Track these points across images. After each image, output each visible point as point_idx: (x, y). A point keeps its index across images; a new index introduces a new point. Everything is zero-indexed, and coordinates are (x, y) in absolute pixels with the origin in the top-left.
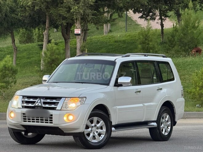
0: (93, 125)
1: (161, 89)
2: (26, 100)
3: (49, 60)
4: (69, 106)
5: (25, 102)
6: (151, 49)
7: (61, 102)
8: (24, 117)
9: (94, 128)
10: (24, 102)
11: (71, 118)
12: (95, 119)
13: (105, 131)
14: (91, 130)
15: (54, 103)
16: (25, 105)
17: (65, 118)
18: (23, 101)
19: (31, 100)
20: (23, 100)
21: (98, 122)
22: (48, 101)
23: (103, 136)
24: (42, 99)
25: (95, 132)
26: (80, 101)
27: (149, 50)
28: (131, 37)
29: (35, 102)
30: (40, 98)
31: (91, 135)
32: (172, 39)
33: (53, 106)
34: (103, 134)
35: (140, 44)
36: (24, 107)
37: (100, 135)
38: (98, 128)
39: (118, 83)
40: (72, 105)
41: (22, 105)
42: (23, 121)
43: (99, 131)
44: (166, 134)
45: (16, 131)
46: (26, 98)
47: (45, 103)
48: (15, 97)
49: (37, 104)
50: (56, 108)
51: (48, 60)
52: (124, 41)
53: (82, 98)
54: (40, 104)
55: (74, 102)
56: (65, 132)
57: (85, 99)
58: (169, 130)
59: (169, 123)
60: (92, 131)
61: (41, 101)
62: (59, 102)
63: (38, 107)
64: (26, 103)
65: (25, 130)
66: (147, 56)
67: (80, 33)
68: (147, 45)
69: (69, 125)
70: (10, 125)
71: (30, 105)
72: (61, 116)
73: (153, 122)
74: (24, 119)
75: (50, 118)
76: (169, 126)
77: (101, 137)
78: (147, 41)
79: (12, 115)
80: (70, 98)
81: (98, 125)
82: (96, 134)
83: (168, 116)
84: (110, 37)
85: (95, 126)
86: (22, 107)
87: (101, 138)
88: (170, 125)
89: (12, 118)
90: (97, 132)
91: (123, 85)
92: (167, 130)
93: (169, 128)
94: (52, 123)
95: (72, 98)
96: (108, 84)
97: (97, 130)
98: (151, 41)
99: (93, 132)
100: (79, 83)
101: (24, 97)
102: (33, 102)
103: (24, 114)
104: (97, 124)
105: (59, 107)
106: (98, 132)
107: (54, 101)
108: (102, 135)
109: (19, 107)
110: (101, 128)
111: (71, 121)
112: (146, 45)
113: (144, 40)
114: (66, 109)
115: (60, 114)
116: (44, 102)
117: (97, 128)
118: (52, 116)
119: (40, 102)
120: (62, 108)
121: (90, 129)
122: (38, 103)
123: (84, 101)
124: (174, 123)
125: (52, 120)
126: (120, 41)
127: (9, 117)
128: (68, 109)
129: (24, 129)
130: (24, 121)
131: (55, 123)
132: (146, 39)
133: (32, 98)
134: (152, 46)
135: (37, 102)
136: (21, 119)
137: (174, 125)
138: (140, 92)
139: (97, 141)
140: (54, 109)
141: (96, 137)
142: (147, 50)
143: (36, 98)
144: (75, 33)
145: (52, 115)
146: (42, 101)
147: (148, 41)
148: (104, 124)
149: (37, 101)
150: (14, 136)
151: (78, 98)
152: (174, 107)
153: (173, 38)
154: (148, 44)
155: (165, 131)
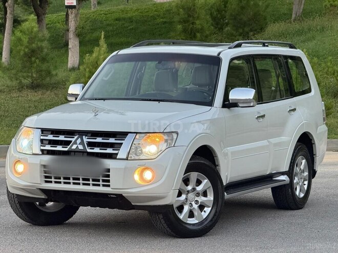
0: (189, 188)
1: (294, 110)
2: (50, 137)
3: (26, 50)
4: (144, 150)
5: (47, 142)
6: (198, 32)
7: (126, 143)
8: (45, 173)
9: (191, 195)
10: (44, 142)
11: (148, 175)
12: (194, 176)
13: (212, 199)
14: (186, 199)
15: (111, 145)
16: (48, 147)
17: (136, 177)
18: (42, 141)
19: (62, 138)
20: (42, 138)
21: (199, 182)
22: (99, 140)
23: (208, 210)
24: (84, 137)
25: (193, 203)
26: (166, 141)
27: (195, 34)
28: (141, 13)
29: (71, 141)
30: (81, 133)
31: (186, 209)
32: (219, 15)
33: (109, 151)
34: (209, 207)
35: (180, 22)
36: (45, 152)
37: (201, 207)
38: (198, 195)
39: (229, 101)
40: (150, 149)
41: (42, 148)
42: (44, 182)
43: (201, 199)
44: (302, 195)
45: (26, 200)
46: (50, 133)
47: (91, 145)
48: (23, 130)
49: (74, 147)
50: (117, 154)
51: (24, 50)
52: (130, 18)
53: (170, 135)
54: (81, 147)
55: (154, 142)
56: (133, 204)
57: (175, 136)
58: (306, 187)
59: (306, 174)
60: (187, 201)
61: (82, 140)
62: (122, 144)
63: (76, 153)
64: (49, 144)
65: (47, 198)
66: (267, 46)
67: (75, 4)
68: (191, 26)
69: (145, 190)
70: (14, 188)
71: (59, 148)
72: (129, 172)
73: (283, 173)
74: (46, 177)
75: (103, 177)
76: (306, 180)
77: (205, 212)
78: (191, 19)
79: (20, 168)
80: (143, 135)
81: (200, 188)
82: (195, 206)
83: (304, 161)
84: (106, 13)
85: (194, 189)
86: (41, 153)
87: (204, 215)
88: (308, 179)
89: (19, 174)
90: (197, 202)
91: (240, 105)
92: (302, 189)
93: (306, 183)
94: (109, 186)
95: (148, 134)
96: (210, 104)
97: (197, 199)
98: (198, 18)
99: (189, 202)
100: (150, 100)
101: (44, 132)
102: (67, 143)
103: (44, 166)
104: (197, 186)
105: (122, 153)
106: (200, 201)
107: (112, 140)
108: (206, 209)
109: (34, 152)
110: (205, 194)
111: (149, 182)
112: (189, 25)
113: (186, 16)
114: (137, 158)
115: (126, 168)
116: (88, 142)
117: (197, 193)
118: (109, 172)
119: (82, 143)
120: (130, 156)
121: (183, 197)
122: (77, 144)
123: (174, 141)
124: (312, 173)
125: (109, 181)
126: (124, 19)
127: (11, 171)
128: (142, 157)
129: (43, 197)
130: (46, 182)
131: (116, 186)
132: (189, 16)
133: (63, 135)
134: (200, 27)
135: (75, 143)
136: (41, 176)
137: (314, 176)
138: (263, 116)
139: (197, 222)
140: (111, 156)
141: (196, 213)
142: (191, 33)
143: (71, 133)
144: (66, 4)
145: (109, 170)
146: (86, 139)
147: (193, 17)
148: (210, 185)
149: (73, 140)
150: (20, 209)
151: (161, 135)
152: (314, 144)
153: (219, 13)
154: (193, 23)
155: (300, 190)
